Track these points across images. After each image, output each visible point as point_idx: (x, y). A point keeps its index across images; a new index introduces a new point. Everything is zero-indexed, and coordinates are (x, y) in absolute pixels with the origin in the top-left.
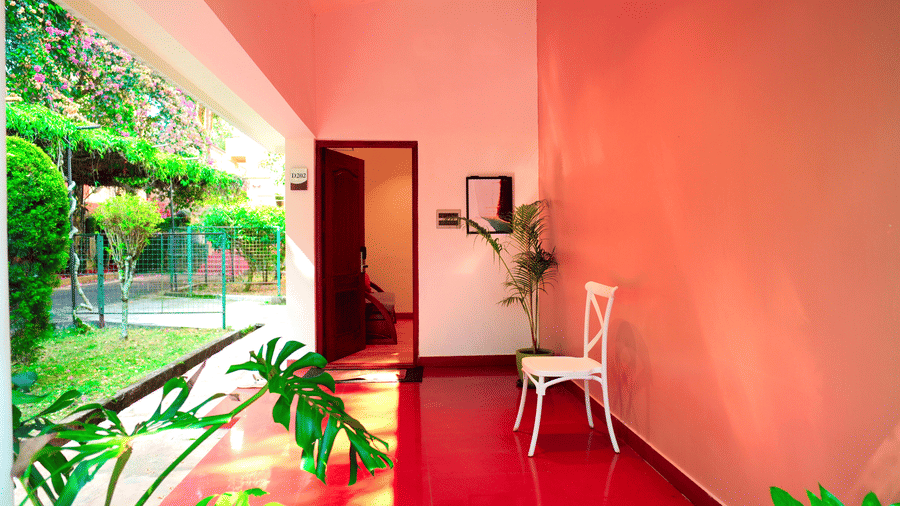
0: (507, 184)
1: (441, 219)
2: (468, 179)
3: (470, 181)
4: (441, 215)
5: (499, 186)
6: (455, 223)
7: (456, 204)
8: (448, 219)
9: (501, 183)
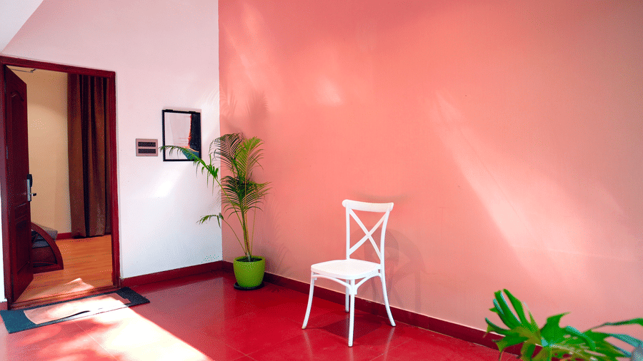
0: (196, 118)
1: (141, 148)
2: (164, 111)
3: (165, 113)
4: (140, 144)
5: (190, 119)
6: (154, 152)
7: (154, 134)
8: (146, 148)
9: (192, 117)
